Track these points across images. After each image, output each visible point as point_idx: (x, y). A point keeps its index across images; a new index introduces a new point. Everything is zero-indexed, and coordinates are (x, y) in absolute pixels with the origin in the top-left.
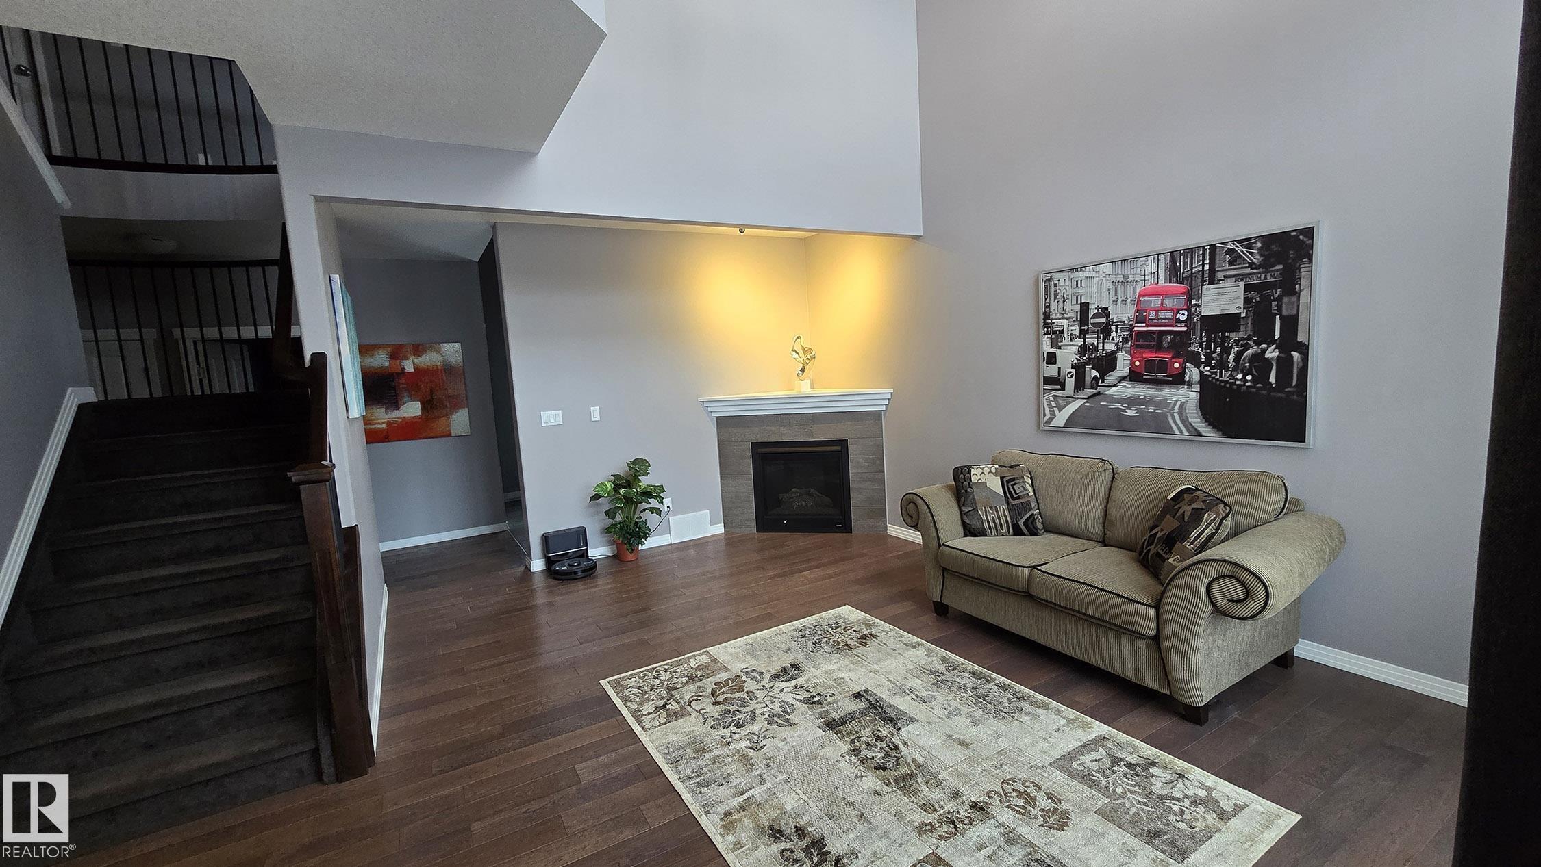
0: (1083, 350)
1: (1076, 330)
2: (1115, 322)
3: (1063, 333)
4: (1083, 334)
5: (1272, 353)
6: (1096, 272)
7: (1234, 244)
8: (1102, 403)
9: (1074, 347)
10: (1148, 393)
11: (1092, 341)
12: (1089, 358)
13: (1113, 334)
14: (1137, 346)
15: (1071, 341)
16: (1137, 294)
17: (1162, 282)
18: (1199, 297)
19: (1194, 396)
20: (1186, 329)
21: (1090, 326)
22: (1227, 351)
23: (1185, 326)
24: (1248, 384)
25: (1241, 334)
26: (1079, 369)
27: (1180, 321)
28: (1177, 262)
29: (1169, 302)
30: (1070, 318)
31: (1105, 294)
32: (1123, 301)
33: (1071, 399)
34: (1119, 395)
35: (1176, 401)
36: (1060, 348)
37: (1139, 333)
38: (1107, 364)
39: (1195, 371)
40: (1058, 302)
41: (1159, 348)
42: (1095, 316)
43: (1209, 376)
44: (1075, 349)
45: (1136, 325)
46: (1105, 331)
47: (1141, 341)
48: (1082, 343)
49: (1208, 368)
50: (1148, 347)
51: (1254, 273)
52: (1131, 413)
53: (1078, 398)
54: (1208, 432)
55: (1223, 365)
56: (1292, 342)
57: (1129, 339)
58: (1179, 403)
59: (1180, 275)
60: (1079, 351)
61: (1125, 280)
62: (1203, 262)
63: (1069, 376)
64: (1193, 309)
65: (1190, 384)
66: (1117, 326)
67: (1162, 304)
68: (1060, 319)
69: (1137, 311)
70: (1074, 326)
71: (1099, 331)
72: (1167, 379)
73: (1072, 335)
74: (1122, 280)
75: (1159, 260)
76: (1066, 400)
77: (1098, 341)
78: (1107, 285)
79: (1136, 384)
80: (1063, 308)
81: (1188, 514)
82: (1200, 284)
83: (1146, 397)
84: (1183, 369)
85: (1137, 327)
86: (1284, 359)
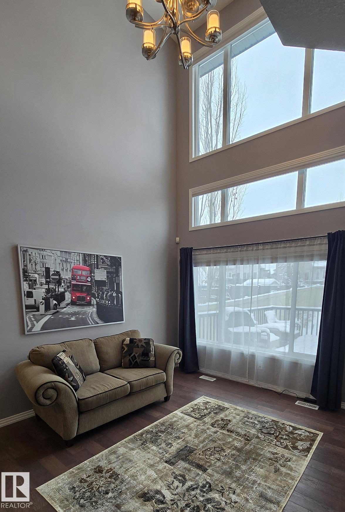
0: (48, 291)
1: (44, 281)
2: (63, 279)
3: (36, 281)
4: (48, 283)
5: (114, 295)
6: (53, 253)
7: (103, 257)
8: (60, 316)
9: (43, 289)
10: (79, 310)
11: (52, 286)
12: (51, 295)
13: (63, 284)
14: (73, 290)
15: (41, 286)
16: (72, 268)
17: (81, 265)
18: (94, 273)
19: (95, 310)
20: (90, 284)
21: (51, 279)
22: (103, 293)
23: (90, 283)
24: (109, 304)
25: (107, 288)
26: (47, 301)
27: (89, 281)
28: (86, 257)
29: (84, 273)
30: (40, 274)
31: (58, 265)
32: (62, 269)
33: (43, 316)
34: (68, 312)
35: (89, 312)
36: (35, 289)
37: (74, 284)
38: (60, 298)
39: (94, 300)
40: (32, 264)
41: (82, 291)
42: (53, 275)
44: (44, 290)
45: (72, 281)
46: (59, 282)
47: (75, 288)
48: (48, 287)
49: (98, 299)
50: (77, 291)
51: (108, 268)
52: (73, 319)
53: (47, 315)
54: (101, 323)
55: (102, 298)
56: (119, 292)
57: (70, 287)
58: (90, 312)
59: (87, 263)
60: (46, 291)
61: (66, 261)
63: (41, 304)
64: (92, 277)
65: (93, 305)
66: (64, 281)
67: (81, 273)
68: (34, 274)
69: (72, 275)
70: (42, 278)
71: (56, 282)
72: (85, 303)
73: (41, 282)
74: (65, 260)
75: (79, 256)
76: (41, 316)
77: (55, 287)
78: (58, 261)
79: (74, 306)
80: (35, 268)
81: (144, 345)
82: (94, 268)
83: (78, 312)
84: (90, 300)
85: (73, 282)
86: (117, 297)
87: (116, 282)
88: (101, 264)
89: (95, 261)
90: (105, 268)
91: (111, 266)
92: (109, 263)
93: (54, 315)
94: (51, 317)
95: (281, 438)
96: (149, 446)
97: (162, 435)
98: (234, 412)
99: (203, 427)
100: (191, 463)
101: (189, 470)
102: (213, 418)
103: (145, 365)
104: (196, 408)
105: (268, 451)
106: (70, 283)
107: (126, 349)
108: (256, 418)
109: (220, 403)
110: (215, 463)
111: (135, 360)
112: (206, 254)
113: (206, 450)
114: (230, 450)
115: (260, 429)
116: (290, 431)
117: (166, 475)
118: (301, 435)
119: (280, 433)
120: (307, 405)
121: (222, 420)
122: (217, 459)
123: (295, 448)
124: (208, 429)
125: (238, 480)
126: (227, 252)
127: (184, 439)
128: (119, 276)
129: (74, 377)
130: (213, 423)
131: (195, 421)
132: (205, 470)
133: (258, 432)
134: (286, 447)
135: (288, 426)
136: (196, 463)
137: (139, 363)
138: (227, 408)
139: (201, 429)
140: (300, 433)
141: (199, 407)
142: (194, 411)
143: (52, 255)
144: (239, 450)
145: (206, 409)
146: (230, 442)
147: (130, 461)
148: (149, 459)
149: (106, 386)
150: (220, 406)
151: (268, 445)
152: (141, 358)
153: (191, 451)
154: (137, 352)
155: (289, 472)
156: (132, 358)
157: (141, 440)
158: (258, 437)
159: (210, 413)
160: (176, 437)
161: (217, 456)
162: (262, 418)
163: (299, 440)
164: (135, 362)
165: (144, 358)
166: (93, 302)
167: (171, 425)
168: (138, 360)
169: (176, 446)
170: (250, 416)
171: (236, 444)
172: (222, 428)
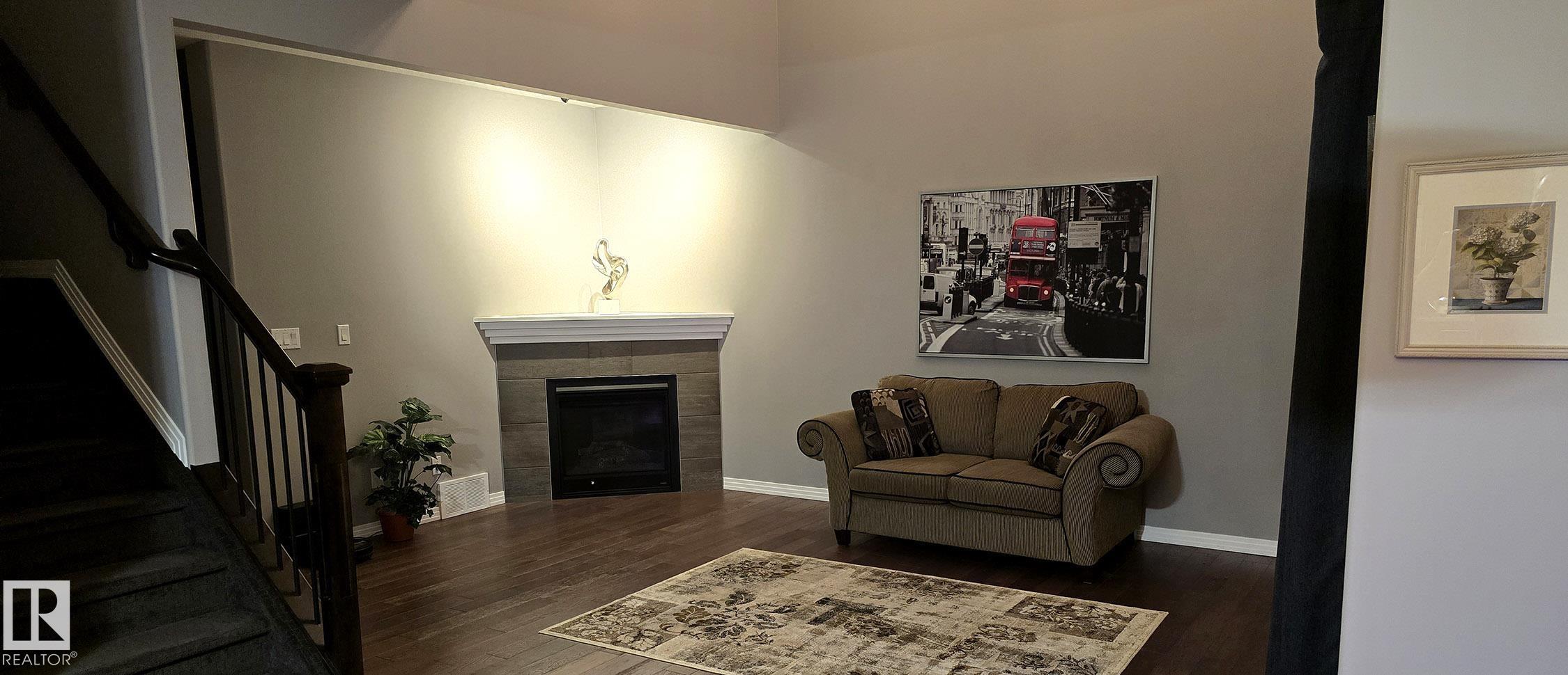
0: (961, 275)
1: (955, 255)
2: (992, 249)
3: (941, 257)
4: (961, 259)
5: (1121, 284)
6: (977, 198)
7: (1094, 187)
8: (979, 328)
9: (953, 272)
10: (1021, 318)
11: (969, 266)
12: (967, 283)
13: (990, 261)
14: (1012, 273)
15: (950, 266)
16: (1013, 223)
17: (1035, 214)
18: (1066, 232)
19: (1060, 320)
20: (1054, 259)
21: (969, 252)
22: (1086, 280)
23: (1054, 257)
24: (1103, 310)
25: (1099, 267)
26: (957, 294)
27: (1051, 252)
28: (1049, 198)
29: (1041, 233)
30: (949, 242)
31: (984, 222)
32: (992, 229)
33: (948, 324)
34: (995, 320)
35: (1045, 325)
36: (938, 272)
37: (1014, 260)
38: (983, 289)
39: (1062, 298)
40: (937, 225)
41: (1031, 277)
42: (973, 242)
43: (1073, 302)
44: (954, 274)
45: (1011, 253)
46: (982, 258)
47: (1015, 269)
48: (961, 268)
49: (1071, 296)
50: (1022, 275)
51: (1109, 214)
52: (1005, 337)
53: (955, 323)
54: (1072, 355)
55: (1083, 293)
56: (1136, 276)
57: (1005, 266)
58: (1048, 327)
59: (1051, 209)
60: (957, 277)
61: (1003, 210)
62: (1070, 200)
63: (947, 301)
64: (1061, 242)
65: (1057, 310)
66: (994, 253)
67: (1035, 234)
68: (938, 242)
69: (1013, 240)
70: (952, 250)
71: (977, 257)
72: (1038, 304)
73: (950, 259)
75: (1032, 194)
76: (943, 325)
77: (976, 267)
78: (985, 212)
79: (1011, 309)
80: (942, 232)
82: (1067, 219)
83: (1019, 322)
84: (1051, 295)
85: (1012, 255)
86: (1130, 291)
87: (1131, 250)
88: (1089, 207)
89: (1070, 202)
90: (1099, 217)
91: (1117, 209)
92: (1111, 202)
93: (969, 325)
94: (962, 328)
106: (1006, 257)
128: (1139, 234)
143: (974, 201)
166: (1058, 302)
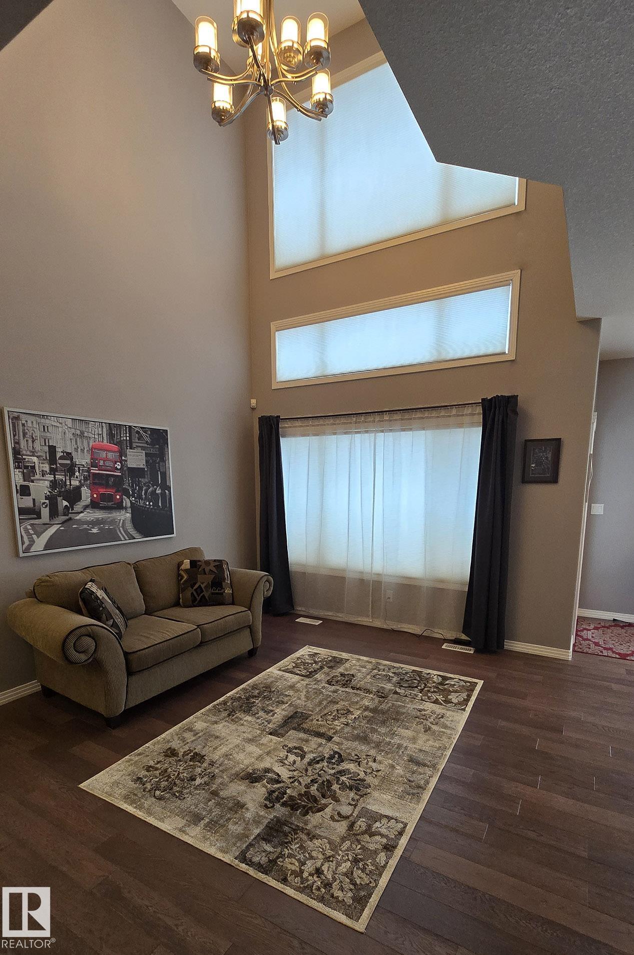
0: (54, 484)
1: (46, 467)
2: (77, 465)
3: (35, 469)
4: (53, 471)
5: (159, 491)
6: (60, 423)
7: (139, 429)
8: (74, 526)
9: (46, 482)
10: (104, 516)
11: (61, 477)
12: (60, 491)
13: (77, 474)
15: (43, 476)
16: (91, 446)
17: (105, 441)
18: (126, 456)
19: (129, 515)
20: (120, 474)
21: (58, 465)
22: (140, 488)
23: (120, 472)
24: (151, 507)
25: (146, 480)
26: (51, 501)
27: (117, 469)
28: (113, 430)
29: (110, 455)
30: (40, 456)
31: (68, 442)
32: (75, 449)
33: (47, 525)
34: (86, 519)
35: (120, 520)
36: (33, 481)
37: (94, 474)
38: (74, 496)
39: (128, 500)
40: (27, 441)
41: (107, 486)
42: (61, 458)
43: (135, 504)
44: (47, 484)
45: (92, 468)
46: (70, 470)
47: (97, 481)
48: (53, 479)
49: (133, 499)
50: (100, 485)
51: (148, 447)
52: (95, 531)
53: (54, 524)
54: (140, 539)
55: (140, 497)
56: (166, 487)
57: (88, 478)
58: (122, 520)
59: (115, 440)
60: (50, 485)
61: (82, 435)
62: (120, 436)
63: (44, 506)
64: (123, 463)
65: (126, 508)
66: (79, 468)
67: (106, 456)
68: (30, 456)
69: (92, 459)
70: (44, 463)
71: (66, 470)
72: (113, 506)
73: (42, 471)
74: (79, 433)
76: (43, 526)
77: (65, 478)
78: (69, 435)
79: (96, 510)
80: (33, 447)
81: (214, 569)
82: (125, 448)
83: (103, 519)
84: (121, 499)
85: (93, 470)
86: (163, 494)
87: (161, 470)
88: (137, 441)
89: (126, 437)
90: (143, 448)
91: (152, 444)
92: (148, 440)
93: (65, 524)
94: (60, 527)
95: (429, 691)
96: (240, 716)
97: (257, 701)
98: (358, 664)
99: (316, 686)
100: (306, 731)
101: (307, 741)
102: (328, 674)
103: (218, 601)
104: (300, 663)
105: (411, 707)
106: (89, 471)
107: (186, 577)
108: (389, 669)
109: (335, 653)
110: (342, 728)
111: (202, 595)
112: (301, 426)
113: (325, 714)
114: (360, 712)
115: (397, 683)
116: (439, 681)
117: (275, 749)
118: (454, 685)
119: (426, 685)
120: (458, 648)
121: (342, 675)
122: (344, 724)
123: (448, 701)
124: (323, 687)
125: (378, 745)
126: (335, 424)
127: (291, 703)
128: (164, 461)
129: (114, 621)
130: (329, 680)
131: (302, 680)
132: (330, 739)
133: (395, 686)
134: (436, 702)
135: (436, 676)
136: (315, 731)
137: (207, 598)
138: (346, 659)
139: (314, 689)
140: (453, 683)
141: (303, 660)
142: (297, 666)
143: (58, 425)
144: (375, 710)
145: (316, 662)
146: (357, 703)
147: (217, 737)
148: (244, 732)
149: (165, 632)
150: (335, 657)
151: (412, 702)
152: (211, 591)
153: (305, 717)
154: (203, 581)
155: (443, 730)
156: (196, 590)
157: (225, 710)
158: (396, 693)
159: (322, 668)
160: (278, 702)
161: (343, 720)
162: (398, 668)
163: (452, 692)
164: (201, 597)
165: (216, 590)
166: (126, 503)
167: (268, 687)
168: (207, 594)
169: (280, 713)
170: (381, 667)
171: (367, 704)
172: (344, 685)
